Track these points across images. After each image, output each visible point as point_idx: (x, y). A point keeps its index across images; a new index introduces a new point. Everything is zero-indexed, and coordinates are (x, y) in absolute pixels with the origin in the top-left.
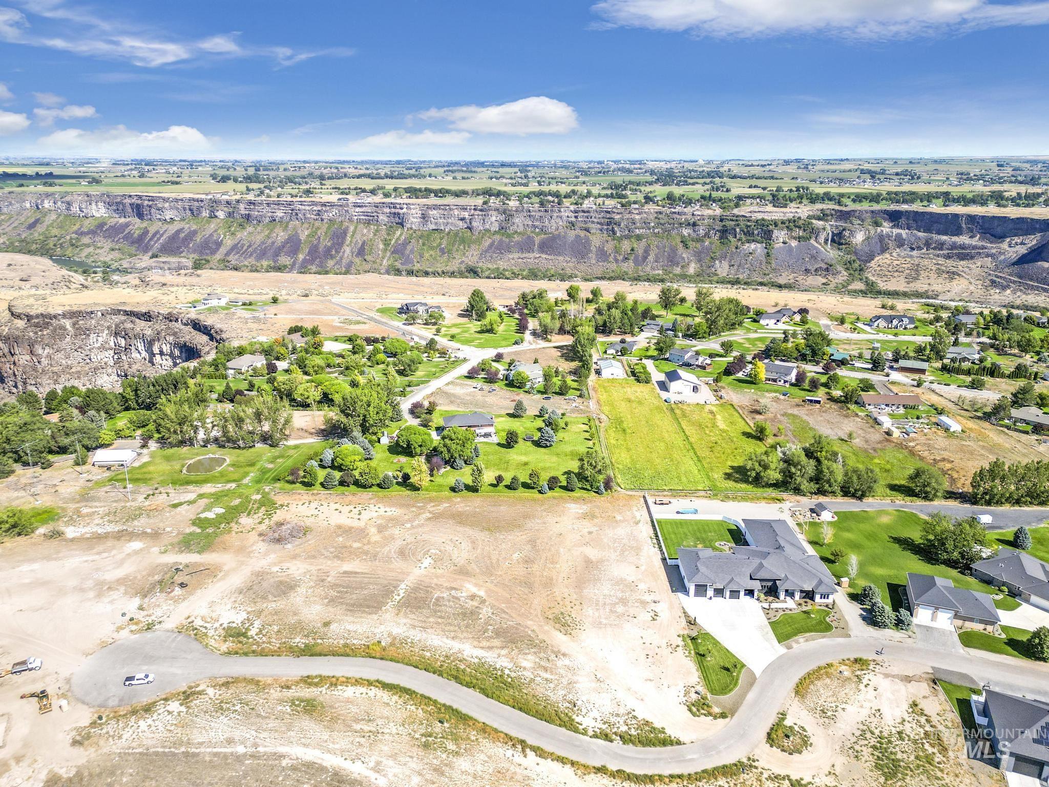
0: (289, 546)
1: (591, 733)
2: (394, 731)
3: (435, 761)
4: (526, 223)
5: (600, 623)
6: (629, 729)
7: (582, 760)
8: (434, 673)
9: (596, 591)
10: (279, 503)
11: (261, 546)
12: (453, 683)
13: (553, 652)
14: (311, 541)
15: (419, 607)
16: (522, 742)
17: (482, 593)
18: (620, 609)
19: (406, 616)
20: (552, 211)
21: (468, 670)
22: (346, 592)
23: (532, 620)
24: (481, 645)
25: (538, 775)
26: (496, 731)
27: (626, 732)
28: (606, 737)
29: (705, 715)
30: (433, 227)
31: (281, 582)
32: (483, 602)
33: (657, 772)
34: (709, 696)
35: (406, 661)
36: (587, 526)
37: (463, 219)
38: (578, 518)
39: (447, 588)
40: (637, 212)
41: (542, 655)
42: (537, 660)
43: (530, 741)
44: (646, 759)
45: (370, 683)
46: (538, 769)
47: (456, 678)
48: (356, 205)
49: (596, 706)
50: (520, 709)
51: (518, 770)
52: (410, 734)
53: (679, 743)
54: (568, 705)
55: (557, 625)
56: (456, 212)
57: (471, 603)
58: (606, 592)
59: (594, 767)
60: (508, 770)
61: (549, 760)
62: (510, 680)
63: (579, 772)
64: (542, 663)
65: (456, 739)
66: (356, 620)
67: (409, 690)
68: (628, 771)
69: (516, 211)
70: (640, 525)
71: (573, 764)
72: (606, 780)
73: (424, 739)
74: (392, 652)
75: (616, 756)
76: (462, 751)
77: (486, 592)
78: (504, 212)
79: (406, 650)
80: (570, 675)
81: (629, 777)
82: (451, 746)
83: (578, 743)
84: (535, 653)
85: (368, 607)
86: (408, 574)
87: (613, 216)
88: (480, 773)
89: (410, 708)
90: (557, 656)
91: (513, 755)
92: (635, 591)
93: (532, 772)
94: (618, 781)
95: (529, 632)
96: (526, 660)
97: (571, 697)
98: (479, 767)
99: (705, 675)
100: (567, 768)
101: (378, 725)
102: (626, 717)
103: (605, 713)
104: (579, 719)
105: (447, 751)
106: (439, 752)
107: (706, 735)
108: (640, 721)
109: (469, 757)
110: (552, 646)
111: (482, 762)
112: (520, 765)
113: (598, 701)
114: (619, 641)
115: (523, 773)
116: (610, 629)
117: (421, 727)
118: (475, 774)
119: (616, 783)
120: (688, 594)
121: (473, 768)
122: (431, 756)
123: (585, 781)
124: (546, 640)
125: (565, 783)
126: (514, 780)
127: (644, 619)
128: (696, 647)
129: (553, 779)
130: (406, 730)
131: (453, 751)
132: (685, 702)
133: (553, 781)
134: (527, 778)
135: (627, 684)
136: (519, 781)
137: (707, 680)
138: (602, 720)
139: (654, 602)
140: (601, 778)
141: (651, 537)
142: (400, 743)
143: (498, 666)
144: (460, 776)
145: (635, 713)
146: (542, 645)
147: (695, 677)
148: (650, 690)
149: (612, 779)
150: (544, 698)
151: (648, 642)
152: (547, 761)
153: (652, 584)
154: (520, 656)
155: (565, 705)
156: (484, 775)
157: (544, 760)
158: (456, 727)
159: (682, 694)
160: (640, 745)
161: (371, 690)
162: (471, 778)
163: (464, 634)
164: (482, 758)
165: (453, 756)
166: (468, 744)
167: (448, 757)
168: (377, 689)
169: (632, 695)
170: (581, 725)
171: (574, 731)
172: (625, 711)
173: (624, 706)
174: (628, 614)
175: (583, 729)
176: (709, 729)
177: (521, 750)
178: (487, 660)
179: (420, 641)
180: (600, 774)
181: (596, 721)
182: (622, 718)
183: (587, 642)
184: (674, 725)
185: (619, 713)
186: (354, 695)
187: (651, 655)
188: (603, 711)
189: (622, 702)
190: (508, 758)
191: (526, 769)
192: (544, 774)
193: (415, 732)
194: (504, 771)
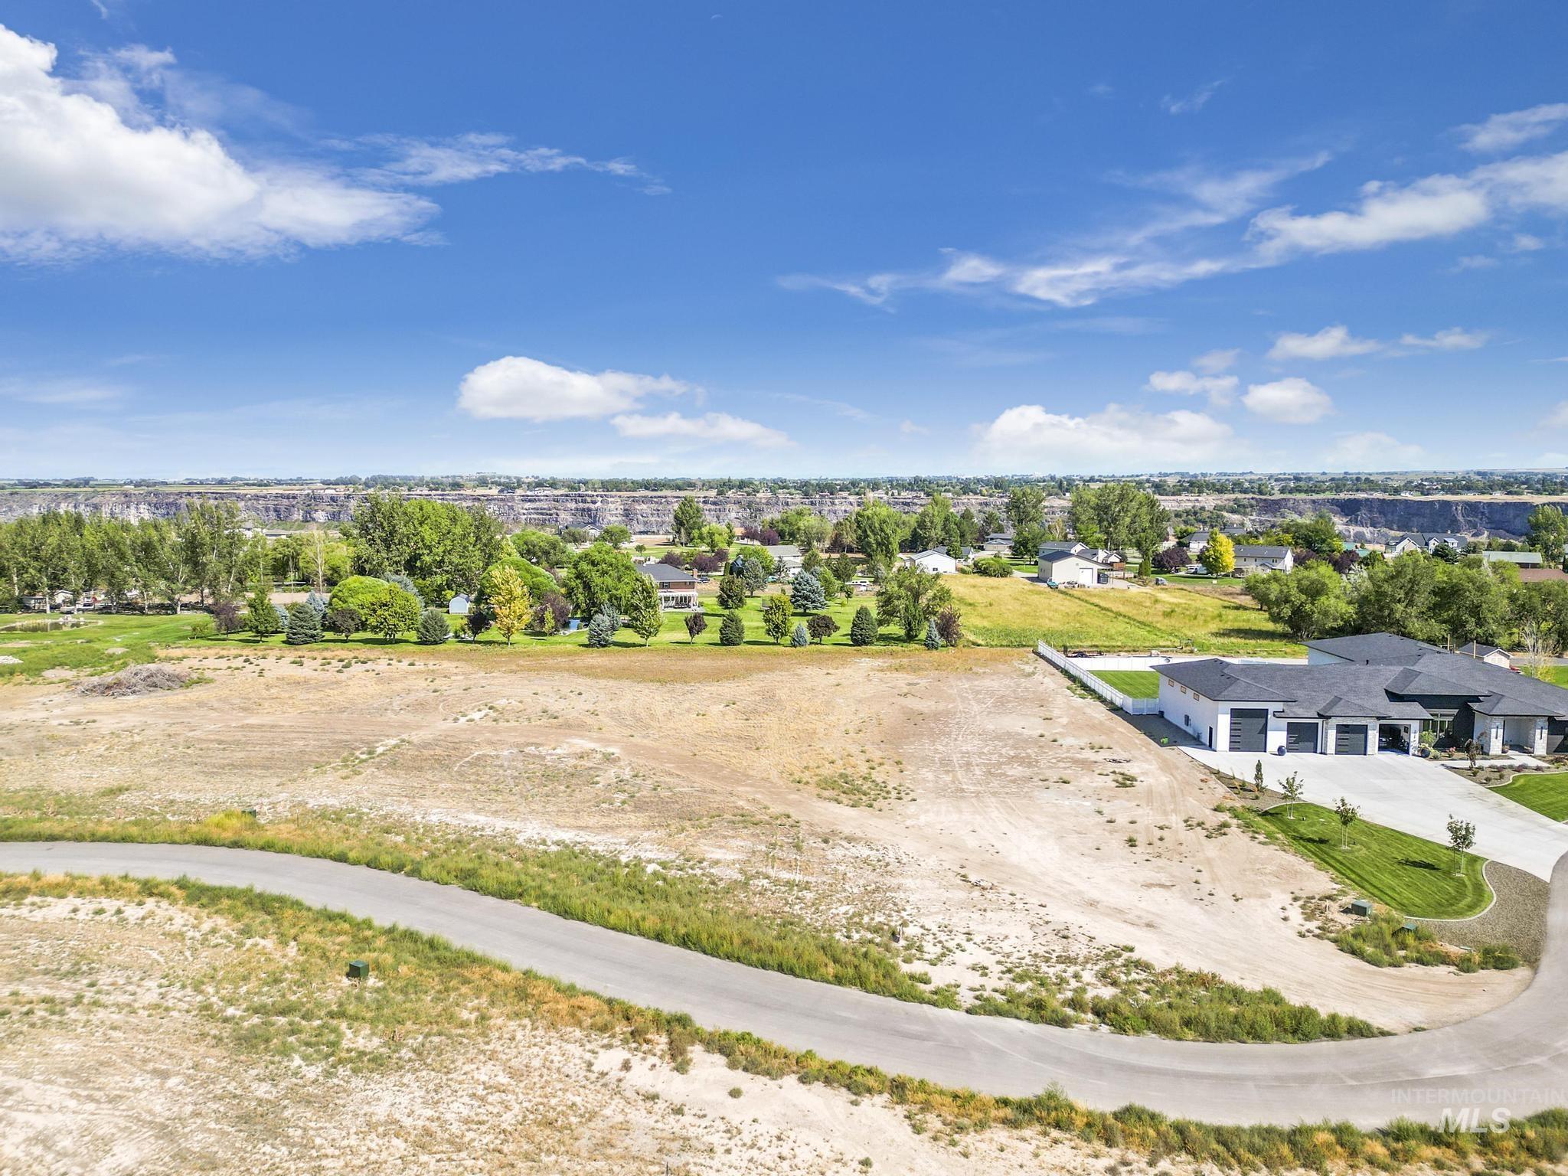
0: (131, 696)
1: (967, 998)
3: (262, 1090)
5: (963, 790)
6: (1124, 992)
7: (944, 1077)
8: (397, 868)
9: (940, 748)
11: (60, 698)
12: (455, 891)
13: (813, 834)
14: (195, 693)
15: (420, 769)
16: (676, 1025)
17: (614, 750)
18: (1016, 771)
19: (371, 779)
20: (821, 503)
21: (518, 864)
22: (224, 749)
23: (751, 785)
24: (580, 823)
25: (732, 1132)
26: (570, 991)
27: (1115, 1000)
28: (1038, 1011)
29: (1420, 961)
31: (52, 738)
32: (610, 759)
33: (1313, 1118)
34: (1401, 916)
35: (312, 848)
36: (902, 680)
38: (882, 671)
39: (517, 745)
41: (779, 839)
42: (763, 848)
43: (706, 1020)
44: (1241, 1079)
45: (149, 889)
46: (738, 1112)
47: (469, 880)
49: (977, 939)
50: (685, 942)
51: (638, 1116)
52: (207, 1007)
53: (1358, 1030)
54: (869, 936)
55: (829, 793)
57: (574, 762)
58: (967, 748)
59: (1004, 1103)
60: (593, 1115)
61: (790, 1080)
62: (659, 883)
63: (934, 1122)
64: (777, 852)
66: (210, 786)
67: (281, 900)
70: (1037, 677)
71: (898, 1089)
72: (1067, 1152)
73: (255, 1021)
74: (284, 833)
75: (1096, 1066)
76: (407, 1054)
77: (625, 748)
79: (330, 831)
80: (873, 877)
81: (1183, 1140)
82: (360, 1040)
83: (913, 1029)
84: (755, 835)
85: (266, 768)
86: (419, 727)
88: (455, 1128)
89: (256, 945)
90: (826, 841)
91: (626, 1066)
92: (1051, 748)
93: (704, 1122)
94: (1131, 1156)
95: (741, 803)
96: (720, 847)
97: (882, 919)
98: (457, 1108)
99: (1353, 876)
100: (876, 1109)
101: (92, 985)
102: (1103, 964)
103: (1016, 955)
104: (917, 967)
105: (332, 1054)
106: (297, 1061)
107: (1459, 1009)
108: (1163, 974)
109: (424, 1073)
110: (811, 825)
111: (480, 1091)
112: (654, 1097)
113: (981, 928)
114: (1027, 818)
115: (660, 1125)
116: (993, 799)
117: (265, 989)
118: (428, 1133)
119: (1125, 1163)
120: (1210, 746)
121: (429, 1113)
122: (254, 1072)
123: (966, 1155)
124: (791, 814)
125: (866, 1163)
126: (610, 1151)
127: (1094, 785)
128: (1287, 828)
129: (807, 1147)
130: (200, 998)
131: (362, 1054)
132: (1318, 932)
133: (804, 1155)
134: (675, 1146)
135: (1080, 893)
136: (635, 1158)
137: (1367, 886)
138: (1009, 971)
139: (1114, 761)
140: (1045, 1142)
141: (1068, 688)
142: (146, 1032)
143: (624, 859)
144: (353, 1141)
145: (1135, 956)
146: (779, 822)
147: (1320, 881)
148: (1172, 906)
149: (1099, 1145)
150: (779, 921)
151: (1122, 820)
152: (779, 1082)
153: (1098, 740)
154: (702, 840)
155: (856, 936)
156: (470, 1135)
157: (766, 1079)
158: (411, 988)
159: (1295, 914)
160: (1190, 1034)
161: (140, 904)
162: (403, 1145)
163: (535, 807)
164: (484, 1078)
165: (355, 1071)
166: (440, 1034)
167: (328, 1074)
168: (164, 904)
169: (1108, 915)
170: (927, 982)
171: (900, 997)
172: (1096, 951)
173: (1084, 940)
174: (1041, 777)
175: (935, 993)
176: (1464, 996)
177: (665, 1047)
178: (592, 848)
179: (385, 817)
180: (1038, 1128)
181: (985, 975)
182: (1089, 966)
183: (923, 819)
184: (1311, 985)
185: (1073, 955)
186: (72, 915)
187: (1141, 840)
188: (1007, 949)
189: (1074, 930)
190: (603, 1074)
191: (679, 1111)
192: (760, 1128)
193: (230, 1002)
194: (574, 1120)
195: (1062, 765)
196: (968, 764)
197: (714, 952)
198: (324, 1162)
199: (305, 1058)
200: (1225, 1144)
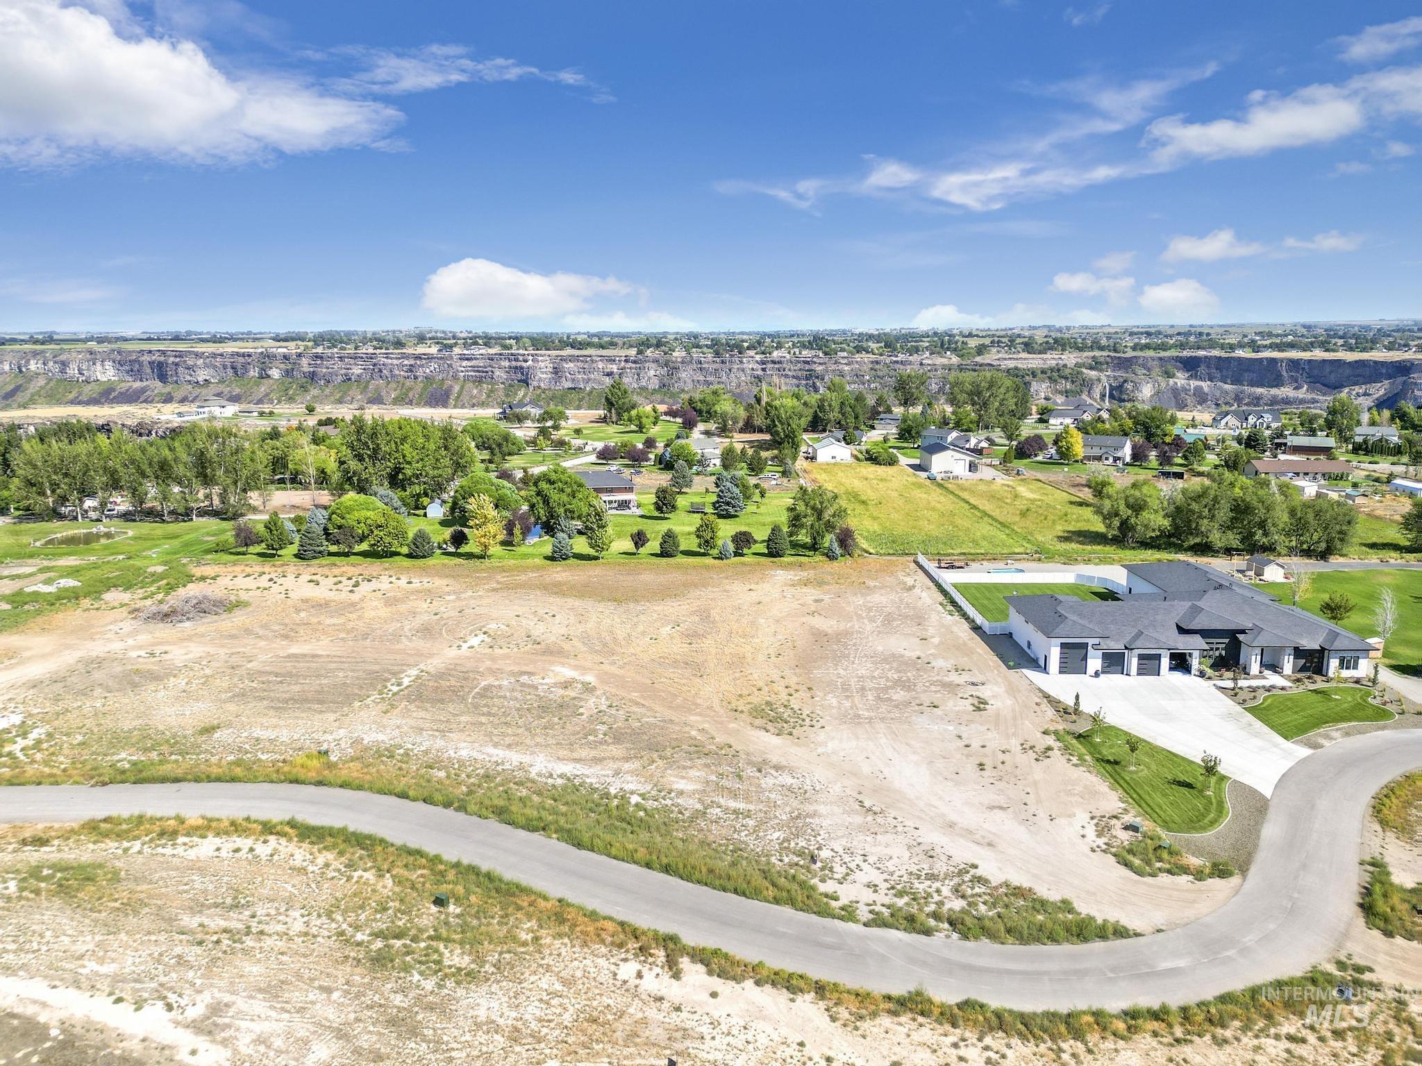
0: (187, 624)
1: (863, 914)
2: (298, 926)
3: (398, 999)
4: (695, 378)
5: (859, 716)
6: (970, 904)
7: (849, 980)
8: (447, 805)
9: (842, 672)
10: (198, 574)
11: (128, 625)
12: (493, 824)
13: (750, 763)
14: (239, 619)
15: (442, 701)
16: (670, 942)
17: (590, 678)
18: (899, 695)
19: (406, 713)
20: (731, 362)
21: (536, 798)
22: (281, 682)
23: (700, 714)
24: (575, 755)
25: (714, 1024)
26: (593, 916)
27: (963, 911)
28: (911, 923)
29: (1169, 872)
30: (569, 385)
31: (137, 672)
32: (588, 689)
33: (1082, 1005)
34: (1162, 833)
35: (379, 785)
36: (811, 594)
37: (609, 374)
38: (793, 585)
39: (512, 674)
40: (845, 361)
41: (725, 769)
42: (714, 778)
43: (690, 938)
44: (1040, 974)
45: (268, 829)
46: (718, 1009)
47: (502, 814)
48: (463, 358)
49: (871, 859)
50: (667, 869)
51: (652, 1013)
52: (342, 933)
53: (1121, 932)
54: (796, 859)
55: (758, 722)
56: (601, 365)
57: (561, 692)
58: (862, 672)
59: (889, 998)
60: (622, 1014)
61: (749, 983)
62: (642, 814)
63: (844, 1014)
64: (724, 782)
65: (471, 940)
66: (282, 723)
67: (369, 837)
68: (994, 1003)
69: (683, 362)
70: (917, 591)
71: (820, 989)
72: (928, 1032)
73: (379, 944)
74: (352, 771)
75: (949, 968)
76: (488, 968)
77: (598, 677)
78: (666, 365)
79: (388, 769)
80: (795, 804)
81: (1000, 1022)
82: (456, 958)
83: (829, 940)
84: (707, 766)
85: (321, 702)
86: (431, 655)
87: (813, 366)
88: (534, 1026)
89: (361, 877)
90: (760, 771)
91: (639, 975)
92: (925, 671)
93: (696, 1017)
94: (967, 1034)
95: (694, 733)
96: (683, 778)
97: (803, 844)
98: (532, 1011)
99: (1135, 796)
100: (806, 1004)
101: (253, 916)
102: (956, 880)
103: (898, 873)
104: (828, 887)
105: (440, 970)
106: (417, 977)
107: (1190, 913)
108: (996, 888)
109: (504, 983)
110: (748, 754)
111: (545, 998)
112: (661, 999)
113: (874, 850)
114: (907, 744)
115: (667, 1020)
116: (882, 725)
117: (378, 916)
118: (516, 1029)
119: (964, 1040)
120: (1045, 670)
121: (514, 1014)
122: (389, 986)
123: (864, 1037)
124: (732, 744)
125: (801, 1044)
126: (638, 1040)
127: (957, 708)
128: (1094, 749)
129: (764, 1034)
130: (334, 925)
131: (460, 970)
132: (1104, 847)
133: (762, 1040)
134: (679, 1035)
135: (943, 815)
136: (654, 1045)
137: (1144, 805)
138: (893, 888)
139: (973, 684)
140: (914, 1025)
141: (941, 604)
142: (305, 956)
143: (613, 791)
144: (468, 1037)
145: (979, 872)
146: (723, 752)
147: (1111, 800)
148: (1004, 825)
149: (948, 1027)
150: (731, 847)
151: (975, 744)
152: (742, 985)
153: (964, 661)
154: (669, 771)
155: (786, 860)
156: (545, 1031)
157: (733, 983)
158: (481, 913)
159: (1091, 831)
160: (1011, 939)
161: (265, 842)
162: (502, 1040)
163: (538, 740)
164: (546, 986)
165: (458, 983)
166: (509, 952)
167: (440, 986)
168: (283, 841)
169: (962, 836)
170: (836, 899)
171: (818, 913)
172: (952, 869)
173: (944, 858)
174: (918, 702)
175: (842, 909)
176: (1194, 902)
177: (664, 959)
178: (588, 780)
179: (426, 752)
180: (910, 1015)
181: (875, 891)
182: (947, 882)
183: (831, 746)
184: (1094, 894)
185: (936, 872)
186: (217, 853)
187: (989, 764)
188: (892, 869)
189: (938, 850)
190: (625, 982)
191: (678, 1009)
192: (733, 1021)
193: (357, 928)
194: (610, 1017)
195: (933, 688)
196: (863, 689)
197: (689, 879)
198: (454, 1054)
199: (421, 973)
200: (1026, 1026)
